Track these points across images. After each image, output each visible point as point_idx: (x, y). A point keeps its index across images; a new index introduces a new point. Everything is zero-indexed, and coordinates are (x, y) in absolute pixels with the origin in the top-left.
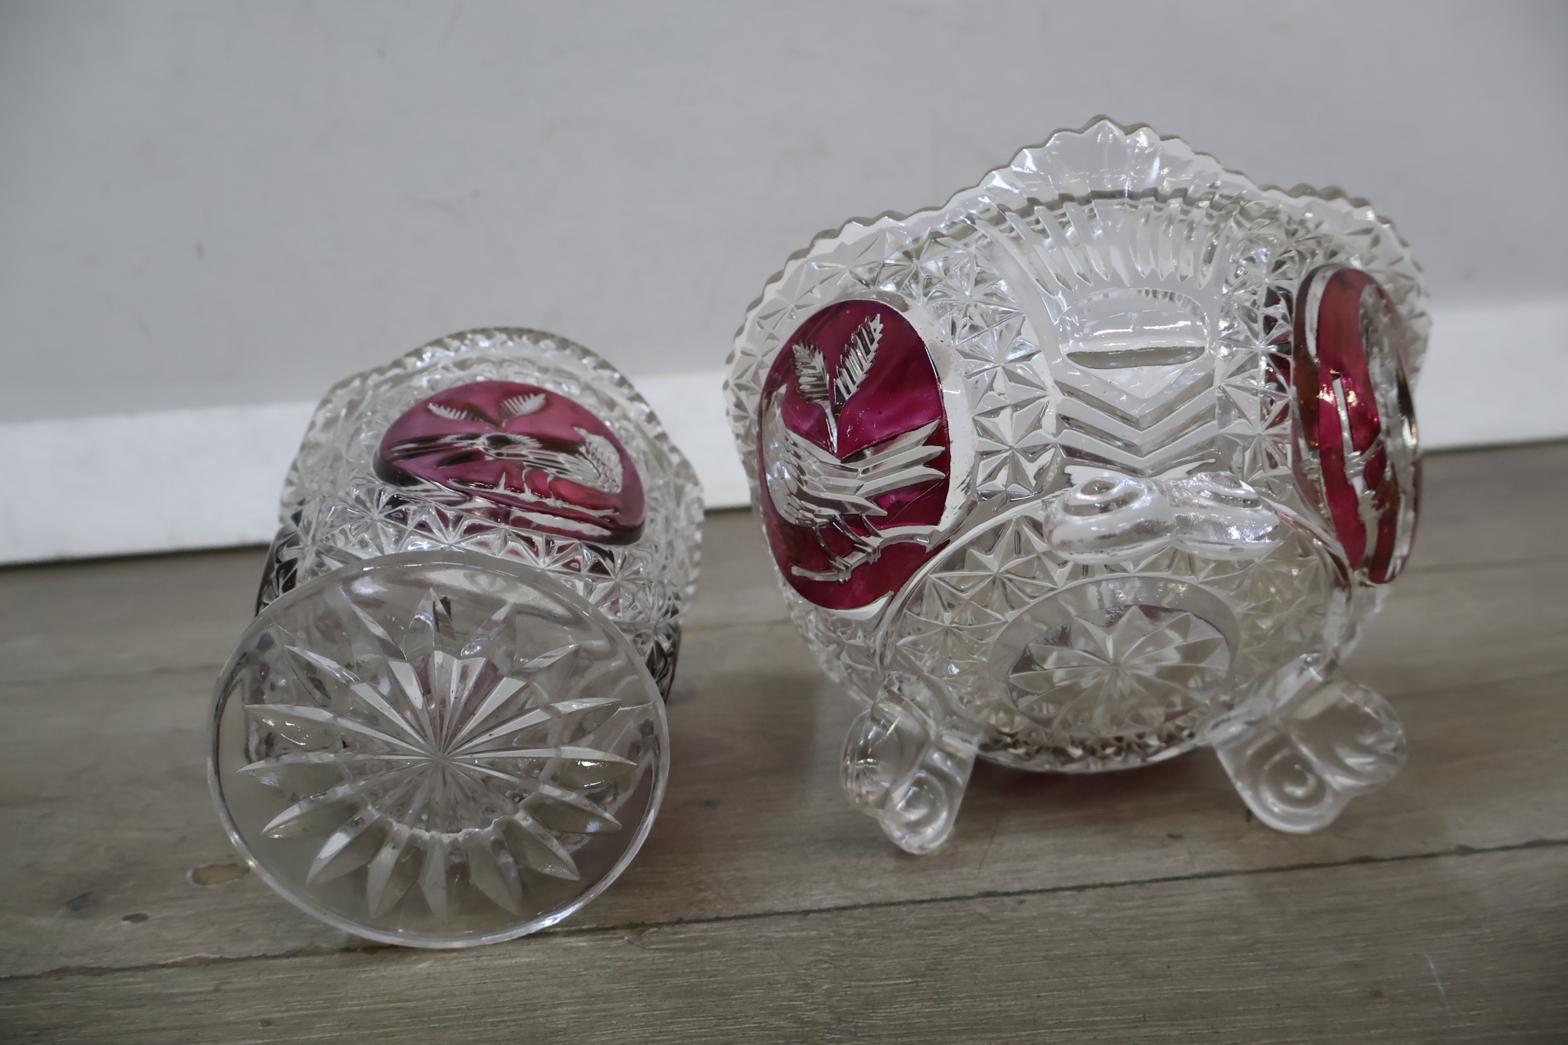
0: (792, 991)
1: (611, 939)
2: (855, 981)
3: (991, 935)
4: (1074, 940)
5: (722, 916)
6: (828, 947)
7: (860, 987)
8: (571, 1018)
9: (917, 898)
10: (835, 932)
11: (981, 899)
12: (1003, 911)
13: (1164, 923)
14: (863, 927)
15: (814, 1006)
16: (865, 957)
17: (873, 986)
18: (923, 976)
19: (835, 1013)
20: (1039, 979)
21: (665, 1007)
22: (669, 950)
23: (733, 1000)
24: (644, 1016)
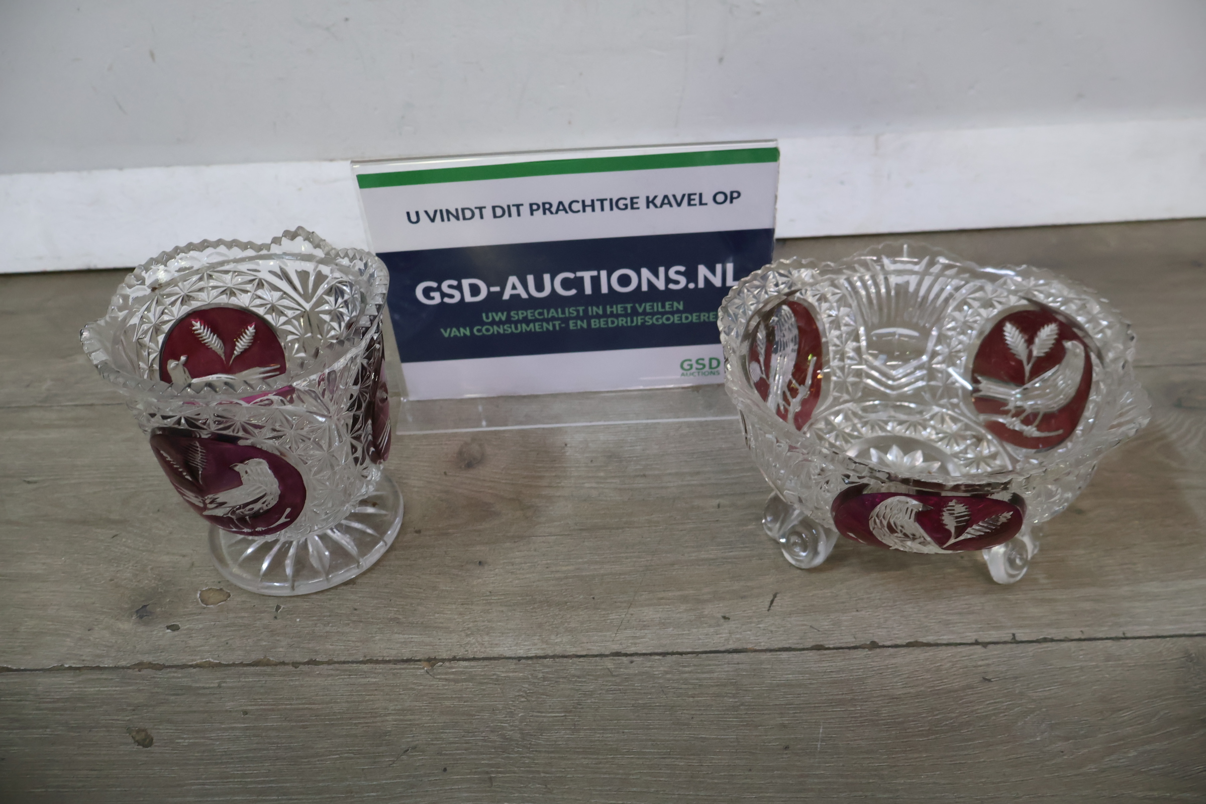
0: (504, 716)
1: (417, 668)
2: (536, 712)
3: (611, 685)
4: (650, 694)
5: (476, 657)
6: (527, 686)
7: (537, 716)
8: (394, 724)
9: (579, 654)
10: (532, 675)
11: (611, 658)
12: (621, 668)
13: (700, 685)
14: (547, 673)
15: (513, 728)
16: (544, 695)
17: (544, 717)
18: (571, 712)
19: (522, 733)
20: (627, 720)
21: (440, 721)
22: (446, 680)
23: (474, 719)
24: (429, 726)
